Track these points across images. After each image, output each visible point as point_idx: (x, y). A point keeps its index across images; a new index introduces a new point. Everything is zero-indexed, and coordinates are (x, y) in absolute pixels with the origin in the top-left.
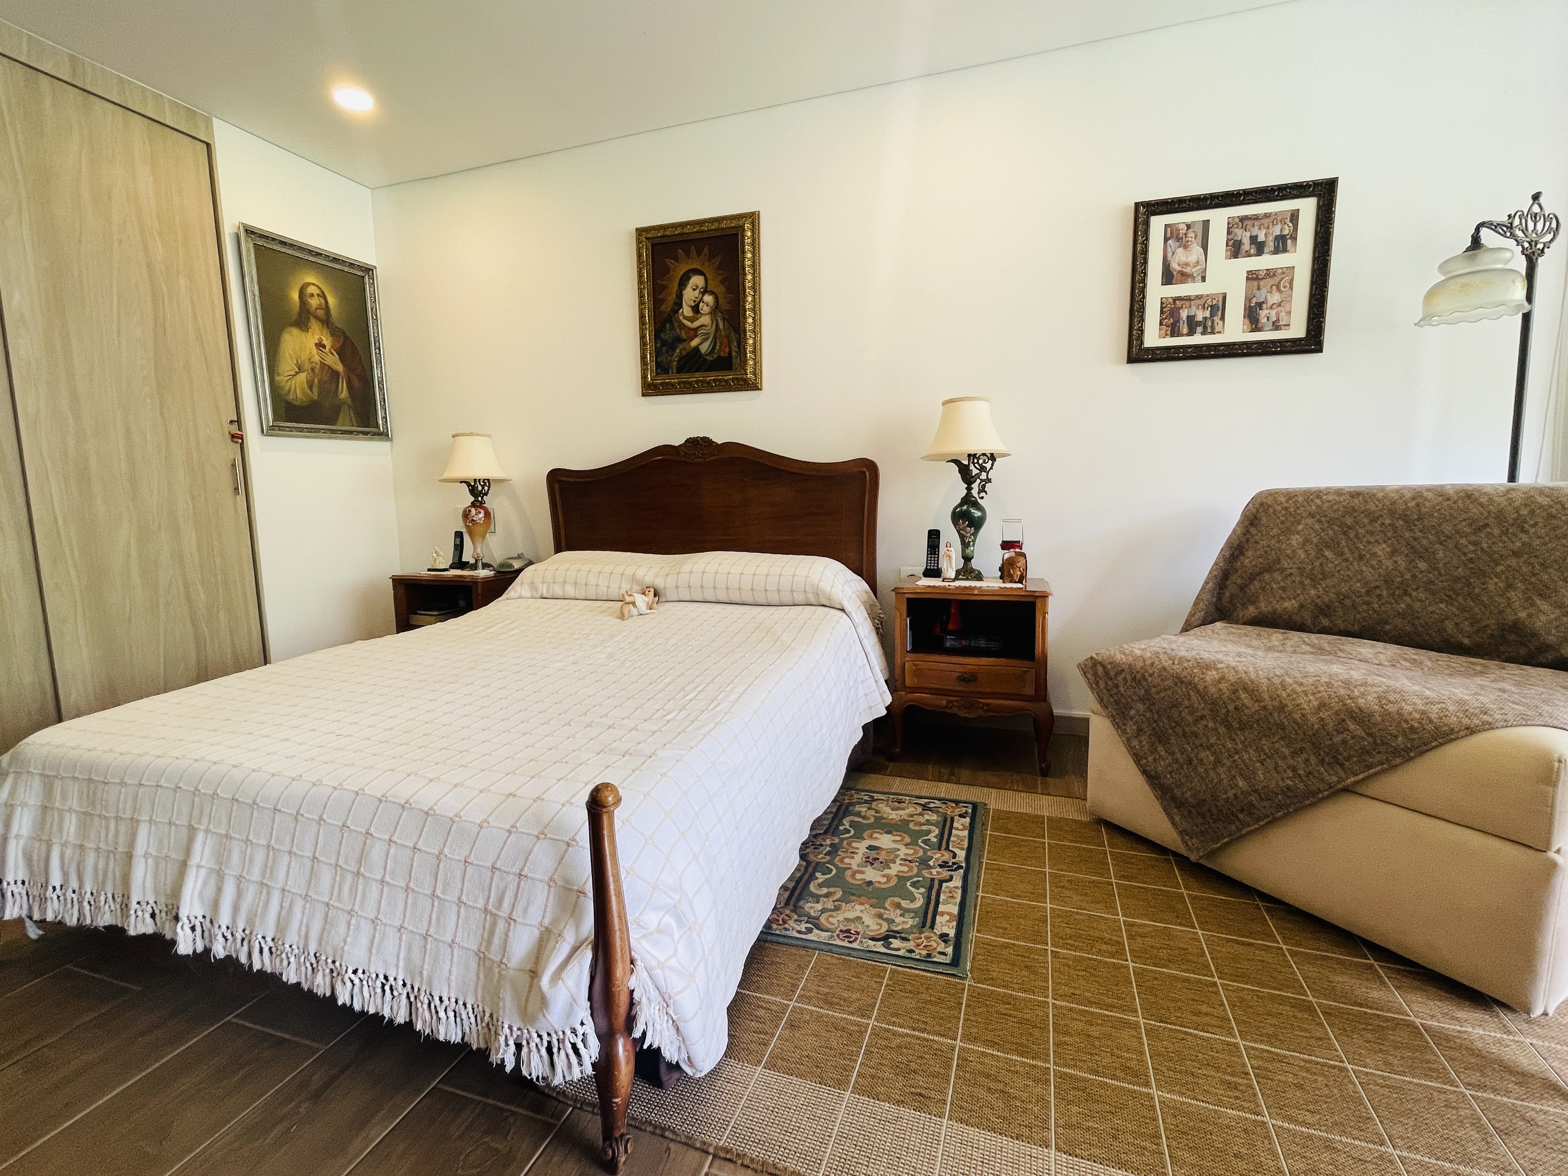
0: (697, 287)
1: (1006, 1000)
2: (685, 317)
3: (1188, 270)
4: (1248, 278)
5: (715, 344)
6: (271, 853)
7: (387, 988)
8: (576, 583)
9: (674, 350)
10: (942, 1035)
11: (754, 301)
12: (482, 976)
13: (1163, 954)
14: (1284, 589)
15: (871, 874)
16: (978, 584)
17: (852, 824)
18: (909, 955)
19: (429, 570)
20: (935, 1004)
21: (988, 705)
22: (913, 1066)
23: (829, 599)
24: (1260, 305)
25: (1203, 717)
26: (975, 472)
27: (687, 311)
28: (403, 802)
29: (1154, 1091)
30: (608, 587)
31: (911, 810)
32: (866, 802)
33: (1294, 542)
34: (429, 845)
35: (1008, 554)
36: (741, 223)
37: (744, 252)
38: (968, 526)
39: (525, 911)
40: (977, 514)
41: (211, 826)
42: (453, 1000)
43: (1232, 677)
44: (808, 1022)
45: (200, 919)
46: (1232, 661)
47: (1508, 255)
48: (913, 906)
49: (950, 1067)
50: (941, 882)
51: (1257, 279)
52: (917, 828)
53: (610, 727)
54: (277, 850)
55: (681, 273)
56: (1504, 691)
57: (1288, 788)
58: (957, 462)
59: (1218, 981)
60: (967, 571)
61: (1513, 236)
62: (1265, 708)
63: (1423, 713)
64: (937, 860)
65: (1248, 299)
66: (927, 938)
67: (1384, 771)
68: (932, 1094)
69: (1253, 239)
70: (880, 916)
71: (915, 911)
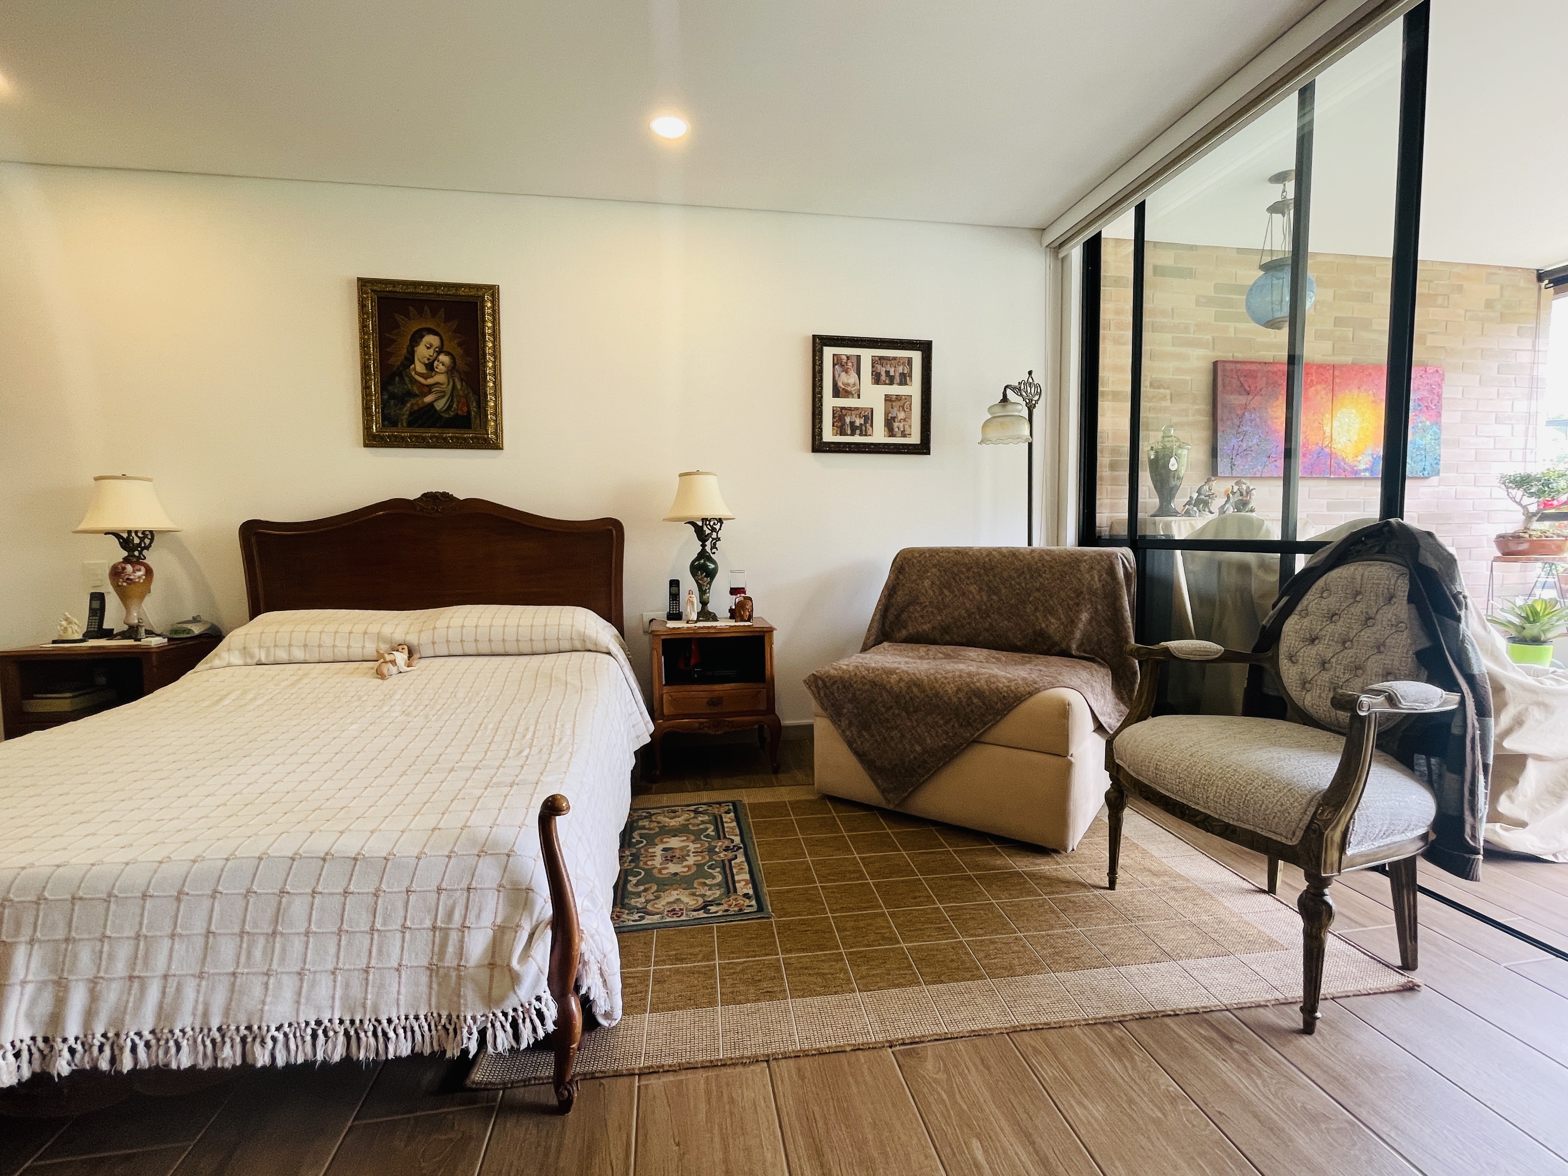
0: (431, 346)
1: (802, 922)
2: (417, 373)
3: (849, 389)
4: (886, 400)
5: (452, 401)
6: (142, 944)
7: (320, 1032)
8: (305, 646)
9: (404, 403)
10: (769, 955)
11: (494, 366)
12: (435, 986)
13: (887, 871)
14: (922, 617)
15: (673, 868)
16: (714, 624)
17: (641, 836)
18: (725, 913)
19: (54, 642)
20: (756, 938)
21: (732, 722)
22: (756, 978)
23: (596, 644)
24: (893, 419)
25: (891, 707)
26: (708, 532)
27: (419, 367)
28: (322, 855)
29: (903, 945)
30: (348, 647)
31: (686, 816)
32: (646, 817)
33: (926, 585)
34: (362, 885)
35: (739, 598)
36: (480, 293)
37: (484, 321)
38: (706, 576)
39: (478, 916)
40: (712, 566)
41: (38, 934)
42: (403, 1017)
43: (906, 678)
44: (670, 976)
45: (28, 1041)
46: (903, 667)
47: (1020, 407)
48: (715, 882)
49: (781, 971)
50: (730, 861)
51: (891, 401)
52: (696, 828)
53: (475, 769)
54: (152, 937)
55: (414, 330)
56: (1041, 671)
57: (944, 745)
58: (693, 524)
59: (921, 877)
60: (705, 614)
61: (1021, 395)
62: (927, 696)
63: (1008, 687)
64: (721, 846)
65: (886, 414)
66: (735, 899)
67: (992, 725)
68: (776, 989)
69: (887, 373)
70: (694, 894)
71: (718, 885)
